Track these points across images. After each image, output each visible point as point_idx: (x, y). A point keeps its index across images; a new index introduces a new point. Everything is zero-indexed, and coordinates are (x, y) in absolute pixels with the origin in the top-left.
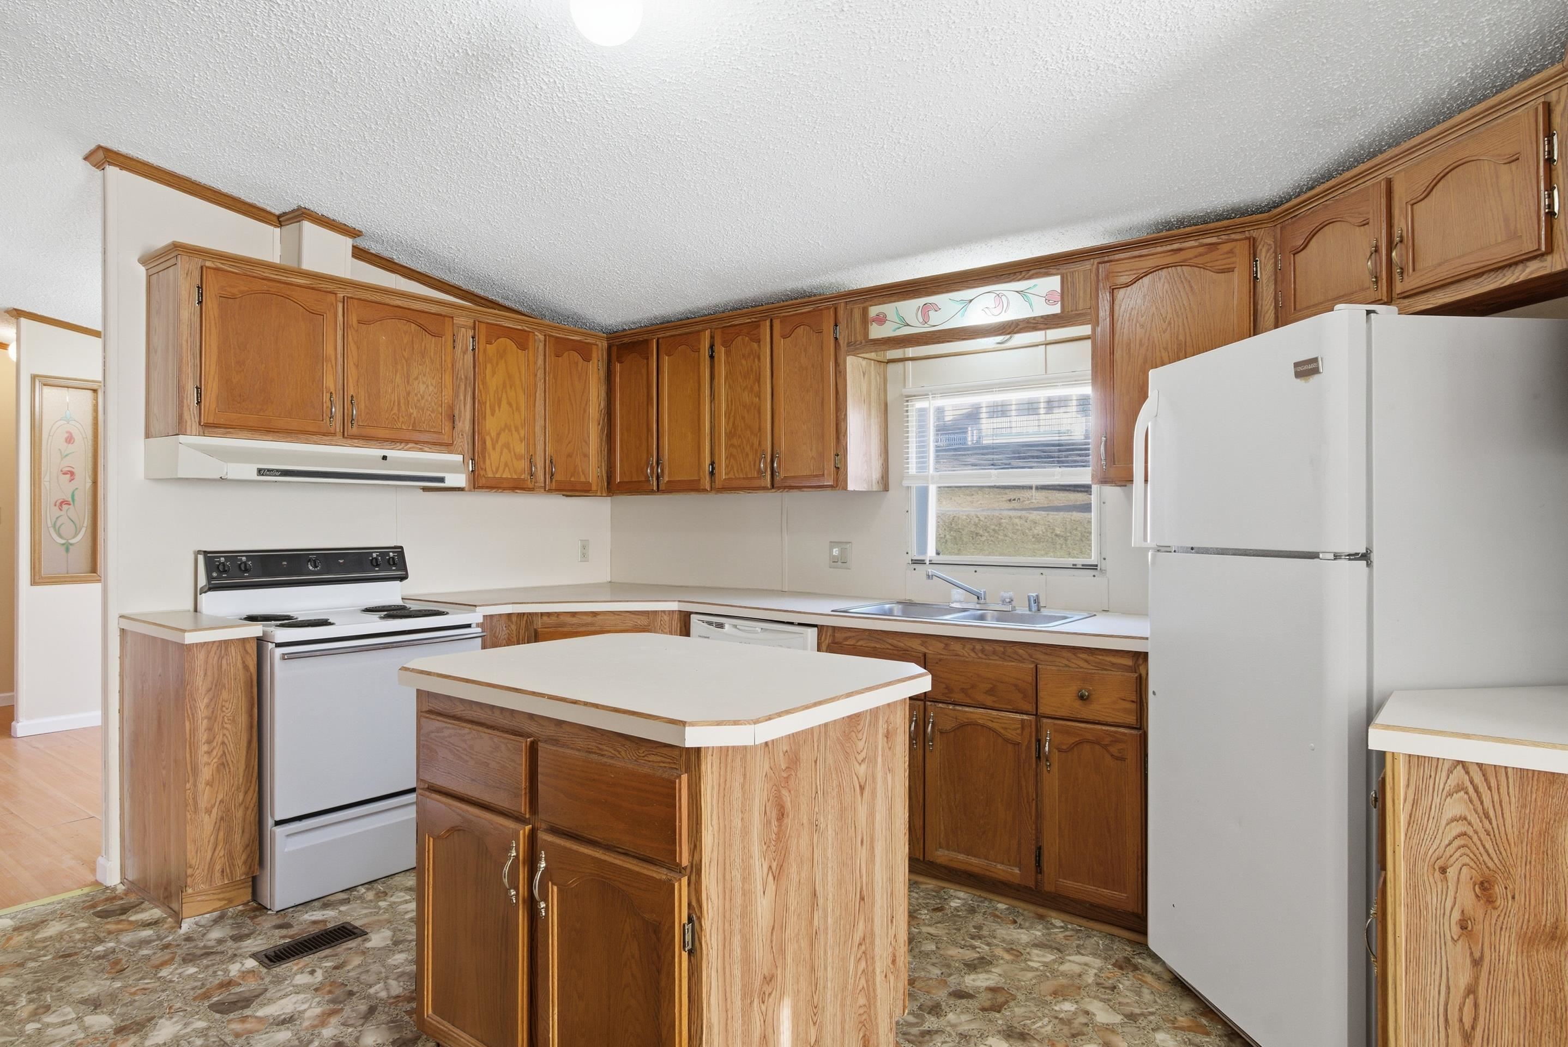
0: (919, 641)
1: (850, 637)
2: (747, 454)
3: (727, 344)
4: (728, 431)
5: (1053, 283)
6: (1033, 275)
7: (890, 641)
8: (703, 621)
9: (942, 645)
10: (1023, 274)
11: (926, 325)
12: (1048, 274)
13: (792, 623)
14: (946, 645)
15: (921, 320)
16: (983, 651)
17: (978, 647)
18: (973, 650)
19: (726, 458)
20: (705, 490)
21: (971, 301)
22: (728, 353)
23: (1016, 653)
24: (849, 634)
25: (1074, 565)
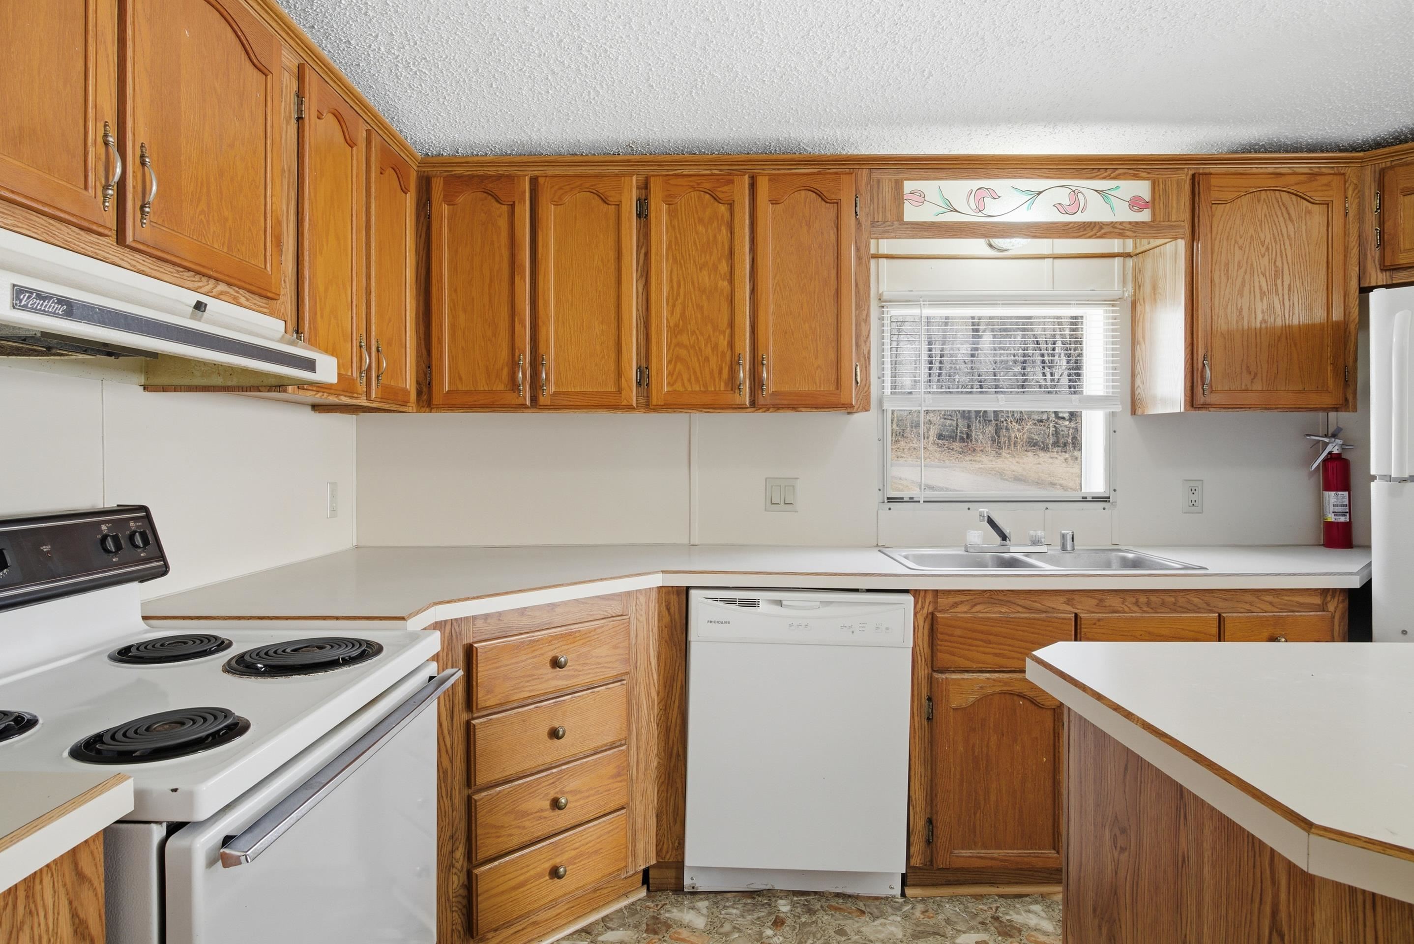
0: (1062, 599)
1: (962, 602)
2: (707, 359)
3: (669, 200)
4: (672, 324)
5: (1142, 188)
6: (1119, 175)
7: (1021, 602)
8: (716, 599)
9: (1095, 602)
10: (1109, 172)
11: (980, 214)
12: (1136, 177)
13: (856, 590)
14: (1101, 600)
15: (974, 207)
16: (1148, 604)
17: (1143, 599)
18: (1137, 603)
19: (669, 362)
20: (630, 408)
21: (1040, 193)
22: (673, 214)
23: (1189, 602)
24: (958, 599)
25: (1083, 498)
